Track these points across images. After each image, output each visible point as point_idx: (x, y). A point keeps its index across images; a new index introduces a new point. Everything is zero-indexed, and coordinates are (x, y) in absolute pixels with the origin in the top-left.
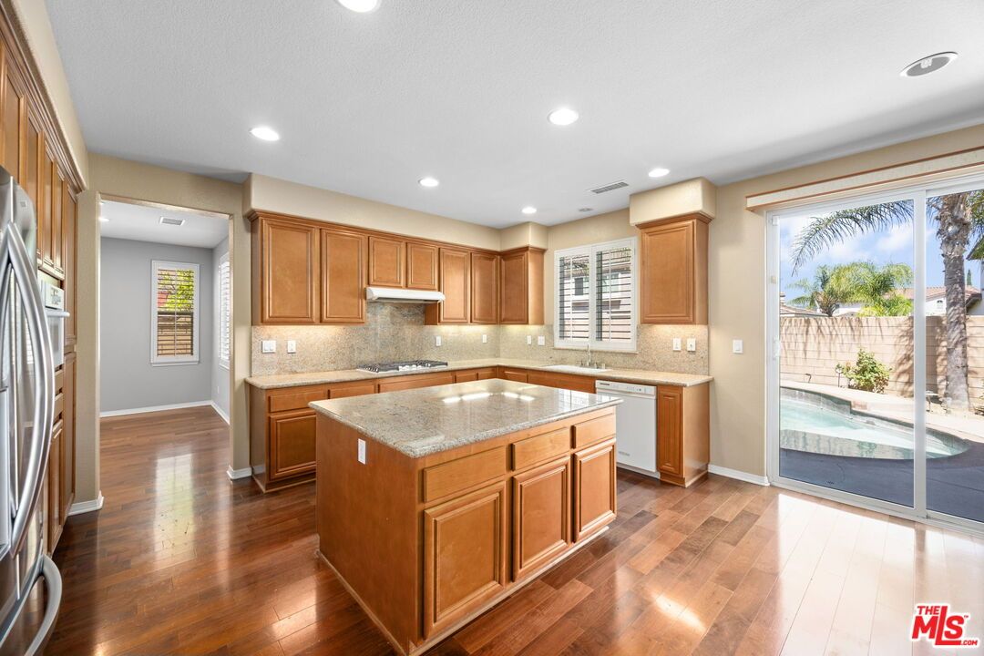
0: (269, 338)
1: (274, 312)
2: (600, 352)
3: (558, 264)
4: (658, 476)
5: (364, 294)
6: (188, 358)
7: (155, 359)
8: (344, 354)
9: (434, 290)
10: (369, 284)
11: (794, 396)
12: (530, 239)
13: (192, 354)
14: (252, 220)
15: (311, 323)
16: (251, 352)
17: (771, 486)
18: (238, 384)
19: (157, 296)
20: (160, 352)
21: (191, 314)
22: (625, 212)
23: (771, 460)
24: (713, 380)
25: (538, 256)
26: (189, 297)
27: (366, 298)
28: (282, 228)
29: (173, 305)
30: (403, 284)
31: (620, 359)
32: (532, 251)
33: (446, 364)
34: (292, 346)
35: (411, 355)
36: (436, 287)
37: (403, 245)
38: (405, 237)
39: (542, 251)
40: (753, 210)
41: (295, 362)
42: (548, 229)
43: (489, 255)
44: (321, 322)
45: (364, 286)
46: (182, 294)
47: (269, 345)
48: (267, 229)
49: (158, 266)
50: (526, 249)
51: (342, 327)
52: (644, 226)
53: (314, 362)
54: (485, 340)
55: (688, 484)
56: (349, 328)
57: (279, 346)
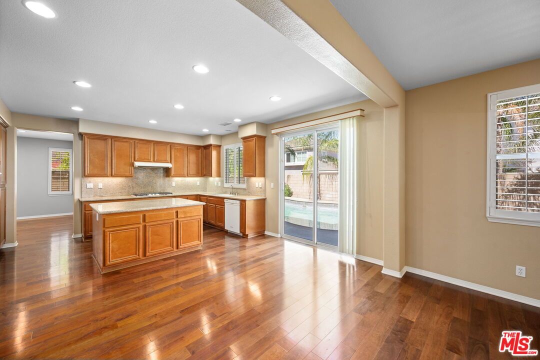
0: (90, 182)
1: (90, 172)
2: (237, 188)
3: (225, 151)
4: (241, 235)
5: (133, 165)
6: (67, 192)
7: (50, 192)
8: (125, 189)
9: (168, 163)
10: (135, 161)
11: (296, 203)
12: (212, 141)
13: (69, 190)
14: (81, 135)
15: (107, 176)
16: (82, 188)
17: (281, 237)
18: (75, 201)
19: (51, 164)
20: (53, 190)
21: (69, 172)
22: (236, 133)
23: (281, 226)
24: (266, 198)
25: (218, 148)
26: (68, 164)
27: (133, 166)
28: (93, 139)
29: (60, 168)
30: (152, 160)
31: (242, 191)
32: (214, 146)
33: (172, 193)
34: (101, 186)
35: (159, 190)
36: (169, 161)
37: (152, 144)
38: (153, 141)
39: (220, 146)
40: (277, 134)
41: (102, 192)
42: (221, 137)
43: (198, 147)
44: (112, 176)
45: (133, 161)
46: (65, 163)
47: (90, 185)
48: (87, 140)
49: (51, 150)
50: (211, 145)
51: (124, 178)
52: (244, 139)
53: (111, 192)
54: (198, 184)
55: (249, 237)
56: (128, 179)
57: (94, 186)
